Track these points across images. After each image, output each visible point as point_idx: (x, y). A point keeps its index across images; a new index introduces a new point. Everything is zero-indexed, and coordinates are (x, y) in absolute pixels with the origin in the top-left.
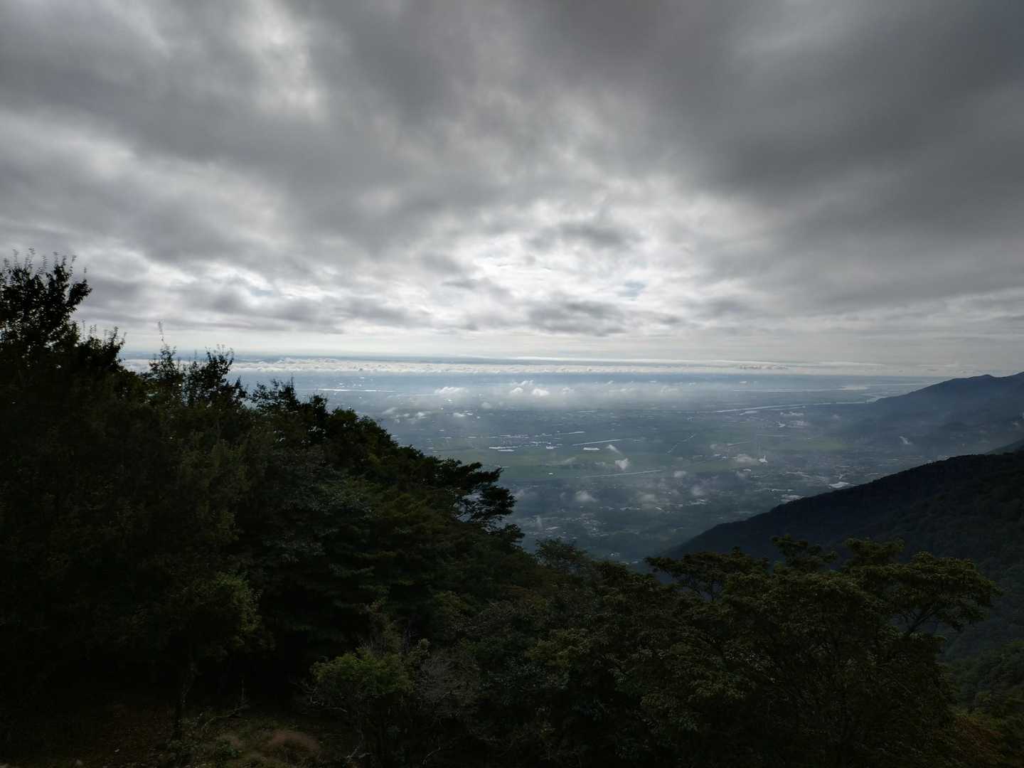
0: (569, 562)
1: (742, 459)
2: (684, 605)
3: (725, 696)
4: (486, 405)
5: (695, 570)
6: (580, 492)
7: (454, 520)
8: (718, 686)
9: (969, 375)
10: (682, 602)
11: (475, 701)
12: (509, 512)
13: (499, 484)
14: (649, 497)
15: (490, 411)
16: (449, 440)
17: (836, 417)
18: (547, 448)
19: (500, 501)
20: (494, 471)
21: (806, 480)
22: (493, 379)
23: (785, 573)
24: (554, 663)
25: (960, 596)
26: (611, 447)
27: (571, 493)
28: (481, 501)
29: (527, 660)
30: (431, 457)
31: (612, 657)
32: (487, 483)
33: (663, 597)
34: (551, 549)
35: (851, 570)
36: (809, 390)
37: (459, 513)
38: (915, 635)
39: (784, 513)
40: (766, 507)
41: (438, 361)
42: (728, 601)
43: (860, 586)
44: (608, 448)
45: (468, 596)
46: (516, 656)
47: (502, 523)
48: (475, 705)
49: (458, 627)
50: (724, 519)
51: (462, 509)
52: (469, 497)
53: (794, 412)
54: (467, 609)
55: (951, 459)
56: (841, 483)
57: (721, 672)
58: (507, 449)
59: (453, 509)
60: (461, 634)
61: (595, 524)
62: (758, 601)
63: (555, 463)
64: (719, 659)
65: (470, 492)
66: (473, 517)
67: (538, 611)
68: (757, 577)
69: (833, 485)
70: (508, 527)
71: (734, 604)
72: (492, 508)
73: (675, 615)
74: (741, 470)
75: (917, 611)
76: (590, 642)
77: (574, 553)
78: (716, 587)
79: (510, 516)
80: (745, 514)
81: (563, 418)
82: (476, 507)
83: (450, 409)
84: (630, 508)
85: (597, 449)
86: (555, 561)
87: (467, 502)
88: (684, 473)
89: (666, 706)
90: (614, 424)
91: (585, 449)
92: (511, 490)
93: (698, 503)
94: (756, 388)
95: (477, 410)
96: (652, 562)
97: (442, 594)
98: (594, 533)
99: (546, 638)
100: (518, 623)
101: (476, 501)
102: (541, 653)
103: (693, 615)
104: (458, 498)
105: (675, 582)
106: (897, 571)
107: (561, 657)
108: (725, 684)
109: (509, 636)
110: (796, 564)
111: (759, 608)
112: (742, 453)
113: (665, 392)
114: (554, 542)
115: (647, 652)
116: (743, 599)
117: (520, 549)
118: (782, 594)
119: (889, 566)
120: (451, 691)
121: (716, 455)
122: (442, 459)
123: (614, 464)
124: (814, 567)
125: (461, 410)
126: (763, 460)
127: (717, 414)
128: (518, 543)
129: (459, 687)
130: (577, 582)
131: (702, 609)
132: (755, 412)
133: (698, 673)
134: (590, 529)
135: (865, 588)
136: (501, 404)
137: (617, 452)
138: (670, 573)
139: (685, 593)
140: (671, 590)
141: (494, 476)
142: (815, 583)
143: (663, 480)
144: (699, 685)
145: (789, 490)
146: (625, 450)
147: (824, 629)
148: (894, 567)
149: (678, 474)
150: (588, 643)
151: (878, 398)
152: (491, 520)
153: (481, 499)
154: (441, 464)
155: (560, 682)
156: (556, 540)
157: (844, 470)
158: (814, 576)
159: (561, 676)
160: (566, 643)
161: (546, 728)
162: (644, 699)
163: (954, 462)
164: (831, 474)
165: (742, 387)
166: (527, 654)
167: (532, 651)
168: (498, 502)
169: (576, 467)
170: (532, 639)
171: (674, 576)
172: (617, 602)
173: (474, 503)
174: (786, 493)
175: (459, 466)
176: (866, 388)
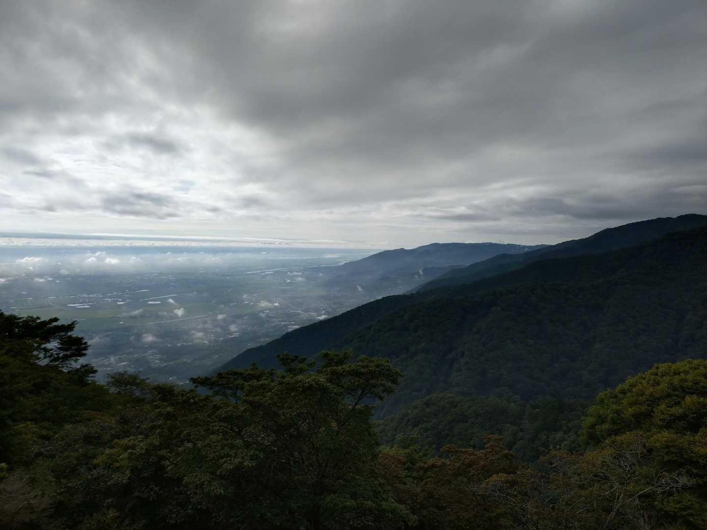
0: (135, 388)
1: (264, 304)
2: (216, 408)
3: (242, 466)
4: (64, 272)
5: (224, 383)
6: (146, 335)
7: (35, 364)
8: (237, 461)
9: (393, 248)
10: (215, 406)
11: (50, 505)
12: (84, 355)
13: (74, 334)
14: (200, 335)
15: (68, 276)
16: (30, 300)
17: (321, 274)
18: (118, 303)
19: (76, 347)
20: (70, 323)
21: (302, 316)
22: (69, 251)
23: (283, 377)
24: (118, 464)
25: (382, 380)
26: (171, 301)
27: (139, 336)
28: (58, 348)
29: (95, 467)
30: (11, 315)
31: (163, 452)
32: (63, 334)
33: (201, 404)
34: (120, 380)
35: (323, 371)
36: (304, 258)
37: (38, 359)
38: (358, 407)
39: (289, 338)
40: (278, 335)
41: (19, 236)
42: (245, 401)
43: (327, 380)
44: (168, 301)
45: (46, 424)
46: (87, 464)
47: (77, 364)
48: (51, 508)
49: (35, 449)
50: (251, 345)
51: (41, 355)
52: (49, 346)
53: (297, 272)
54: (45, 434)
55: (383, 298)
56: (323, 316)
57: (240, 450)
58: (84, 305)
59: (32, 356)
60: (40, 454)
61: (158, 358)
62: (266, 398)
63: (125, 314)
64: (241, 442)
65: (49, 342)
66: (51, 361)
67: (106, 428)
68: (266, 382)
69: (318, 318)
70: (83, 366)
71: (250, 403)
72: (69, 353)
73: (209, 416)
74: (262, 312)
75: (360, 392)
76: (145, 445)
77: (138, 381)
78: (239, 393)
79: (86, 358)
80: (264, 341)
81: (131, 280)
82: (54, 353)
83: (30, 276)
84: (184, 344)
85: (159, 302)
86: (123, 388)
87: (45, 350)
88: (225, 316)
89: (202, 480)
90: (172, 284)
91: (149, 303)
92: (87, 337)
93: (233, 336)
94: (271, 257)
95: (55, 275)
96: (194, 380)
97: (22, 425)
98: (157, 363)
99: (112, 447)
100: (88, 439)
101: (54, 348)
102: (108, 459)
103: (222, 414)
104: (37, 347)
105: (210, 393)
106: (348, 369)
107: (122, 460)
108: (243, 458)
109: (80, 450)
110: (290, 370)
111: (266, 403)
112: (263, 300)
113: (211, 260)
114: (122, 374)
115: (190, 445)
116: (255, 399)
117: (94, 382)
118: (280, 391)
119: (344, 366)
120: (29, 501)
121: (246, 302)
122: (21, 316)
123: (173, 312)
124: (301, 371)
125: (41, 276)
126: (276, 304)
127: (247, 274)
128: (90, 378)
129: (35, 497)
130: (139, 401)
131: (228, 409)
132: (271, 272)
133: (224, 454)
134: (154, 362)
135: (330, 381)
136: (78, 270)
137: (176, 304)
138: (207, 387)
139: (217, 399)
140: (207, 398)
141: (71, 327)
142: (301, 381)
143: (210, 322)
144: (225, 462)
145: (293, 323)
146: (181, 302)
147: (306, 411)
148: (346, 367)
149: (220, 317)
150: (144, 446)
151: (344, 262)
152: (68, 362)
153: (59, 346)
154: (21, 320)
155: (122, 478)
156: (123, 373)
157: (325, 308)
158: (300, 377)
159: (123, 473)
160: (127, 448)
161: (112, 513)
162: (186, 479)
163: (385, 300)
164: (317, 310)
165: (263, 256)
166: (95, 461)
167: (100, 458)
168: (74, 348)
169: (142, 316)
170: (101, 449)
171: (210, 389)
172: (166, 413)
173: (51, 350)
174: (291, 324)
175: (38, 321)
176: (337, 256)
